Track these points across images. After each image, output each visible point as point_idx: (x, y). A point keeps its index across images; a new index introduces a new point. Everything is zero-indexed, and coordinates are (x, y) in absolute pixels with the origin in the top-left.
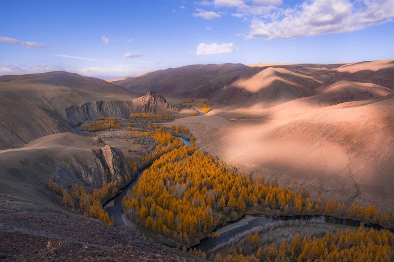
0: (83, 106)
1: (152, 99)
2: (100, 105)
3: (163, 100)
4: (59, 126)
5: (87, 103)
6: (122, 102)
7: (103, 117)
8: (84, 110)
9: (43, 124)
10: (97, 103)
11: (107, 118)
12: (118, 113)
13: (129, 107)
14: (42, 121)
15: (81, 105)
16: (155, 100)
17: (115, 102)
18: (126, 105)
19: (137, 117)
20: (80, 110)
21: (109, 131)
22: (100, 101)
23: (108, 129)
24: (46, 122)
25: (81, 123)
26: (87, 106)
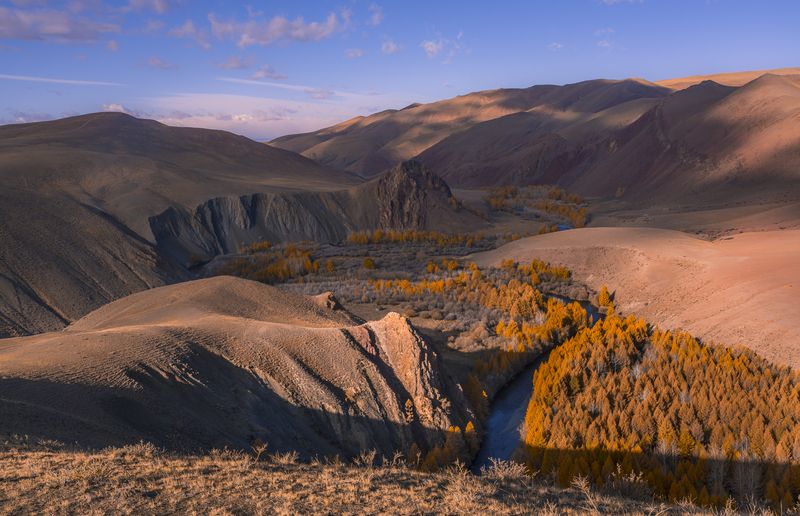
0: (200, 210)
1: (409, 186)
2: (253, 206)
3: (443, 189)
4: (159, 264)
5: (211, 202)
6: (316, 197)
7: (265, 243)
8: (204, 222)
9: (109, 260)
10: (243, 200)
11: (278, 247)
12: (308, 232)
13: (340, 210)
14: (104, 248)
15: (194, 209)
16: (418, 187)
17: (297, 196)
18: (332, 206)
19: (370, 242)
20: (193, 222)
21: (305, 282)
22: (250, 195)
23: (301, 278)
24: (118, 253)
25: (205, 263)
26: (212, 210)
